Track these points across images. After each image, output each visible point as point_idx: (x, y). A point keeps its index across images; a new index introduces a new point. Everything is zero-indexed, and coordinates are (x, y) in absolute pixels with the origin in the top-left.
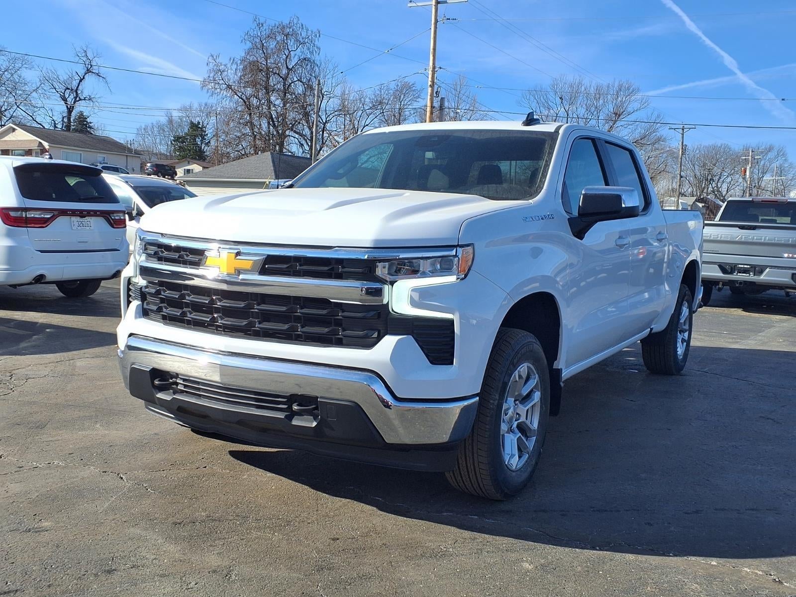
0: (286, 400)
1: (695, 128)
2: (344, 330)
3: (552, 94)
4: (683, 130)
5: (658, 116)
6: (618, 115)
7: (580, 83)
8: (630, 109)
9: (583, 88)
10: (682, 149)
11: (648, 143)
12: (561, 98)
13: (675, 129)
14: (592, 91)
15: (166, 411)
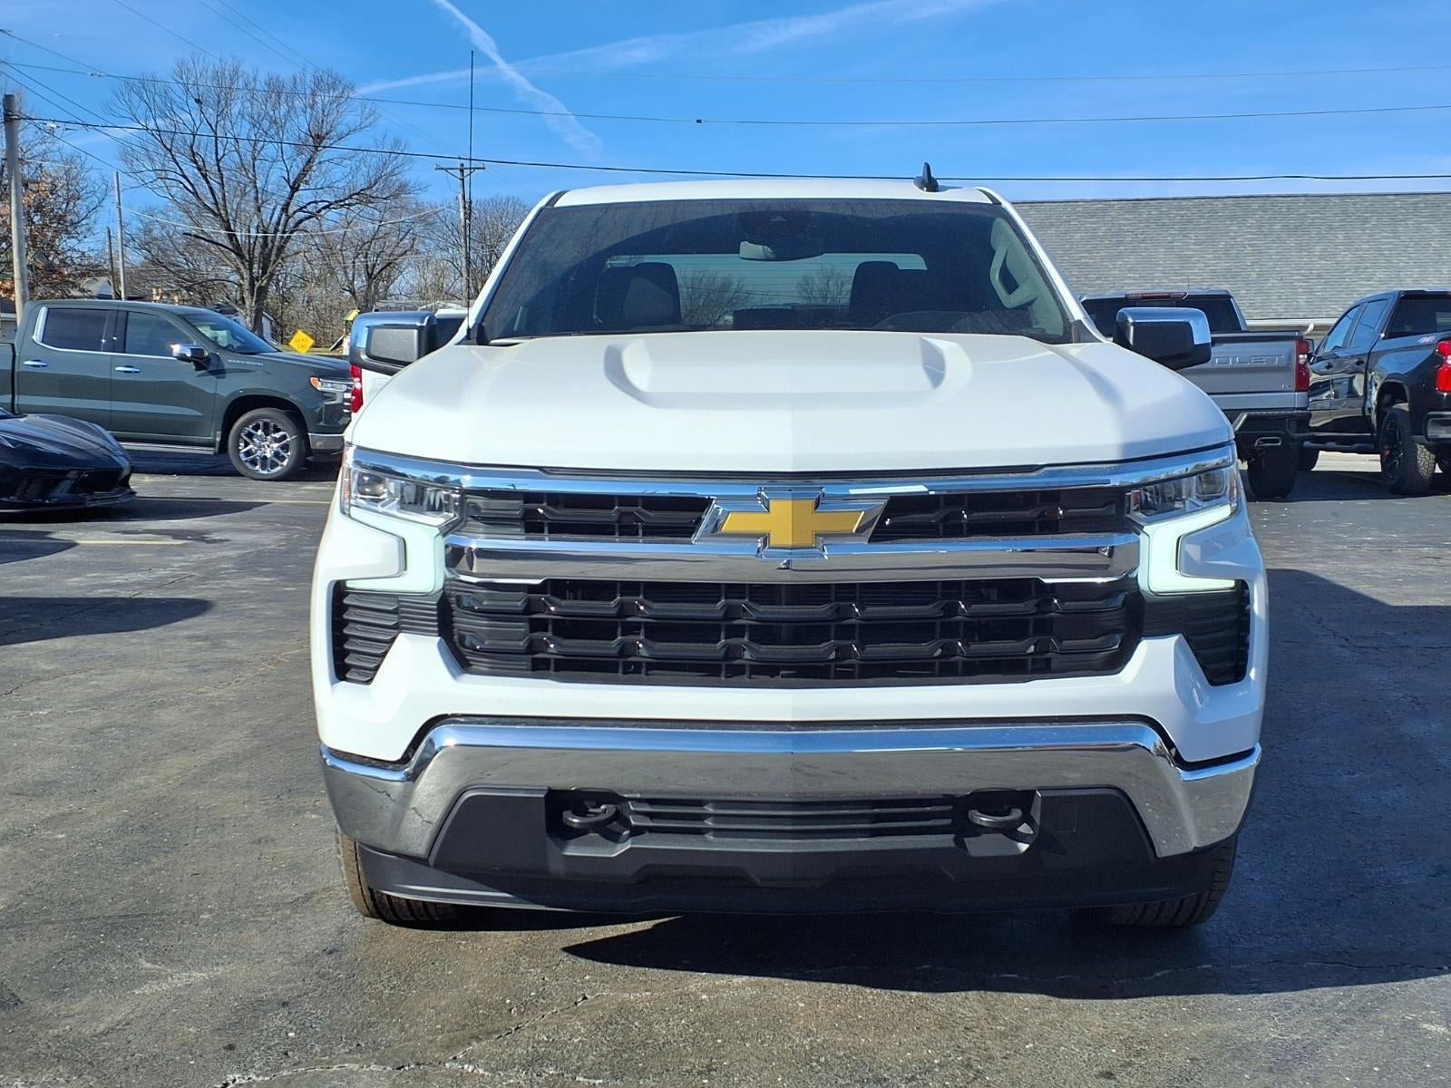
0: (950, 807)
1: (484, 168)
2: (1060, 640)
3: (179, 89)
4: (462, 171)
5: (397, 143)
6: (319, 139)
7: (235, 72)
8: (341, 129)
9: (241, 84)
10: (465, 208)
11: (384, 196)
12: (198, 101)
13: (446, 169)
14: (260, 85)
15: (484, 887)
